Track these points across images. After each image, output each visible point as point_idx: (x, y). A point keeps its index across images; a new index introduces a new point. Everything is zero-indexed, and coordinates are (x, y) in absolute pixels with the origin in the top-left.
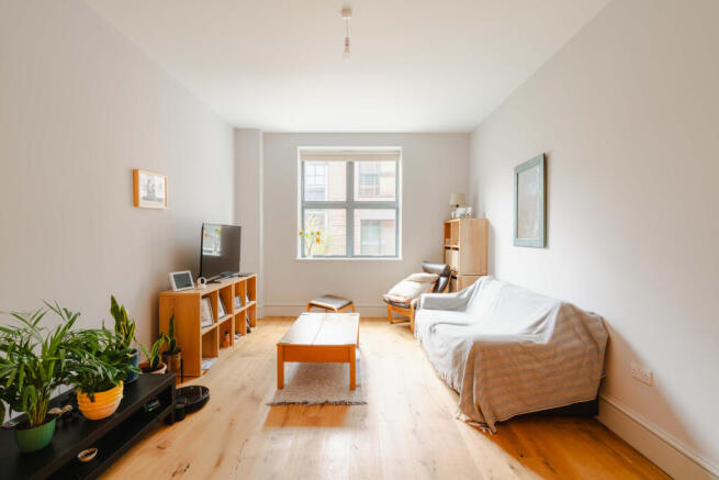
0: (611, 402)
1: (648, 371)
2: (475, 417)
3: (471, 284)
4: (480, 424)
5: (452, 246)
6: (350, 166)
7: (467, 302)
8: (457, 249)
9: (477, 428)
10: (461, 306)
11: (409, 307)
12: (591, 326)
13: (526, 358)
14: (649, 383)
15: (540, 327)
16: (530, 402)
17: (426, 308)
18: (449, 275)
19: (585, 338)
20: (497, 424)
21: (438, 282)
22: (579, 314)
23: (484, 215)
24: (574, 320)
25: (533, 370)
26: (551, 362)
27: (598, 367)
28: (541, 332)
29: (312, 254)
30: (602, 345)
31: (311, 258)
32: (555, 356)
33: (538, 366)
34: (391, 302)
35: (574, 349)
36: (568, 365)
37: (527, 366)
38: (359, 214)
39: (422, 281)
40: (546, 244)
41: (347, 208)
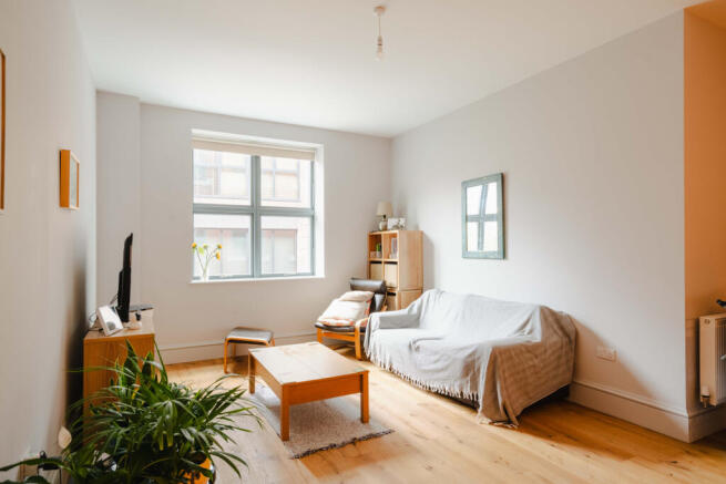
0: (581, 382)
1: (612, 351)
2: (497, 417)
3: (416, 299)
4: (506, 422)
5: (383, 260)
6: (256, 162)
7: (419, 318)
8: (395, 263)
9: (502, 426)
10: (414, 322)
11: (354, 330)
12: (563, 323)
13: (528, 355)
14: (612, 360)
15: (528, 328)
16: (531, 395)
17: (381, 328)
18: (386, 292)
19: (560, 333)
20: (518, 418)
21: (373, 300)
22: (553, 313)
23: (417, 227)
24: (550, 319)
25: (534, 366)
26: (543, 357)
27: (572, 355)
28: (531, 332)
29: (208, 274)
30: (573, 337)
31: (207, 280)
32: (545, 351)
33: (536, 361)
34: (328, 327)
35: (555, 343)
36: (552, 358)
37: (531, 363)
38: (267, 222)
39: (358, 300)
40: (504, 256)
41: (252, 215)
